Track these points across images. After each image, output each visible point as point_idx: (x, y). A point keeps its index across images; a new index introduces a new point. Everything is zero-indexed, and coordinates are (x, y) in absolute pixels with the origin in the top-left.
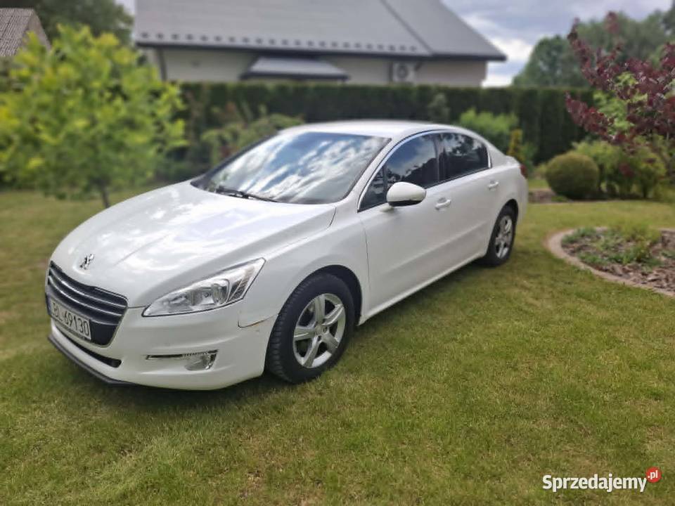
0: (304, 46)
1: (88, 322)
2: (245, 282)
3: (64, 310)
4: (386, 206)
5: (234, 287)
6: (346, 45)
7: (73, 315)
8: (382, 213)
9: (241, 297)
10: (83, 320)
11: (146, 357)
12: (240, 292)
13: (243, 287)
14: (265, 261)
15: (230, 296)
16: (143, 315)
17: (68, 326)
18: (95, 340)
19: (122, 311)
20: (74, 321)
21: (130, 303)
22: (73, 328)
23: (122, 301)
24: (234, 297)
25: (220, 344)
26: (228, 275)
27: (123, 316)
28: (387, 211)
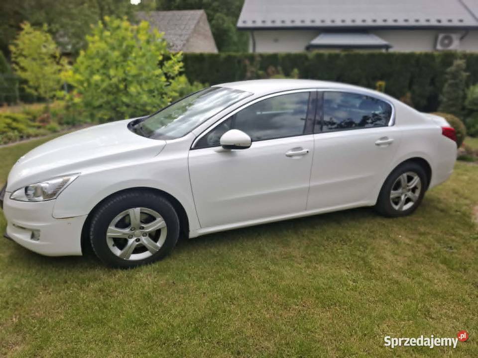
2: (60, 187)
4: (219, 148)
8: (216, 153)
9: (55, 197)
11: (12, 224)
12: (55, 194)
13: (57, 191)
14: (80, 175)
16: (10, 198)
21: (7, 189)
28: (219, 152)
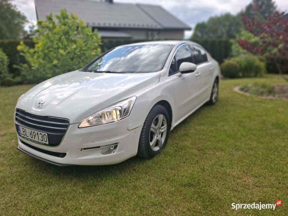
0: (112, 25)
1: (46, 135)
2: (129, 107)
3: (30, 130)
4: (179, 74)
5: (125, 110)
6: (129, 25)
7: (36, 132)
8: (177, 77)
9: (128, 115)
10: (43, 134)
11: (81, 149)
12: (127, 112)
13: (128, 110)
14: (137, 97)
15: (123, 114)
16: (79, 128)
17: (33, 139)
18: (51, 145)
19: (67, 126)
20: (37, 136)
21: (71, 122)
22: (36, 139)
23: (66, 121)
24: (125, 115)
25: (120, 139)
26: (121, 104)
27: (67, 129)
28: (180, 76)
